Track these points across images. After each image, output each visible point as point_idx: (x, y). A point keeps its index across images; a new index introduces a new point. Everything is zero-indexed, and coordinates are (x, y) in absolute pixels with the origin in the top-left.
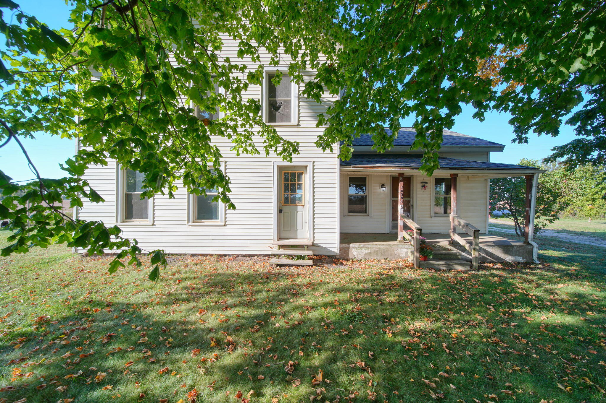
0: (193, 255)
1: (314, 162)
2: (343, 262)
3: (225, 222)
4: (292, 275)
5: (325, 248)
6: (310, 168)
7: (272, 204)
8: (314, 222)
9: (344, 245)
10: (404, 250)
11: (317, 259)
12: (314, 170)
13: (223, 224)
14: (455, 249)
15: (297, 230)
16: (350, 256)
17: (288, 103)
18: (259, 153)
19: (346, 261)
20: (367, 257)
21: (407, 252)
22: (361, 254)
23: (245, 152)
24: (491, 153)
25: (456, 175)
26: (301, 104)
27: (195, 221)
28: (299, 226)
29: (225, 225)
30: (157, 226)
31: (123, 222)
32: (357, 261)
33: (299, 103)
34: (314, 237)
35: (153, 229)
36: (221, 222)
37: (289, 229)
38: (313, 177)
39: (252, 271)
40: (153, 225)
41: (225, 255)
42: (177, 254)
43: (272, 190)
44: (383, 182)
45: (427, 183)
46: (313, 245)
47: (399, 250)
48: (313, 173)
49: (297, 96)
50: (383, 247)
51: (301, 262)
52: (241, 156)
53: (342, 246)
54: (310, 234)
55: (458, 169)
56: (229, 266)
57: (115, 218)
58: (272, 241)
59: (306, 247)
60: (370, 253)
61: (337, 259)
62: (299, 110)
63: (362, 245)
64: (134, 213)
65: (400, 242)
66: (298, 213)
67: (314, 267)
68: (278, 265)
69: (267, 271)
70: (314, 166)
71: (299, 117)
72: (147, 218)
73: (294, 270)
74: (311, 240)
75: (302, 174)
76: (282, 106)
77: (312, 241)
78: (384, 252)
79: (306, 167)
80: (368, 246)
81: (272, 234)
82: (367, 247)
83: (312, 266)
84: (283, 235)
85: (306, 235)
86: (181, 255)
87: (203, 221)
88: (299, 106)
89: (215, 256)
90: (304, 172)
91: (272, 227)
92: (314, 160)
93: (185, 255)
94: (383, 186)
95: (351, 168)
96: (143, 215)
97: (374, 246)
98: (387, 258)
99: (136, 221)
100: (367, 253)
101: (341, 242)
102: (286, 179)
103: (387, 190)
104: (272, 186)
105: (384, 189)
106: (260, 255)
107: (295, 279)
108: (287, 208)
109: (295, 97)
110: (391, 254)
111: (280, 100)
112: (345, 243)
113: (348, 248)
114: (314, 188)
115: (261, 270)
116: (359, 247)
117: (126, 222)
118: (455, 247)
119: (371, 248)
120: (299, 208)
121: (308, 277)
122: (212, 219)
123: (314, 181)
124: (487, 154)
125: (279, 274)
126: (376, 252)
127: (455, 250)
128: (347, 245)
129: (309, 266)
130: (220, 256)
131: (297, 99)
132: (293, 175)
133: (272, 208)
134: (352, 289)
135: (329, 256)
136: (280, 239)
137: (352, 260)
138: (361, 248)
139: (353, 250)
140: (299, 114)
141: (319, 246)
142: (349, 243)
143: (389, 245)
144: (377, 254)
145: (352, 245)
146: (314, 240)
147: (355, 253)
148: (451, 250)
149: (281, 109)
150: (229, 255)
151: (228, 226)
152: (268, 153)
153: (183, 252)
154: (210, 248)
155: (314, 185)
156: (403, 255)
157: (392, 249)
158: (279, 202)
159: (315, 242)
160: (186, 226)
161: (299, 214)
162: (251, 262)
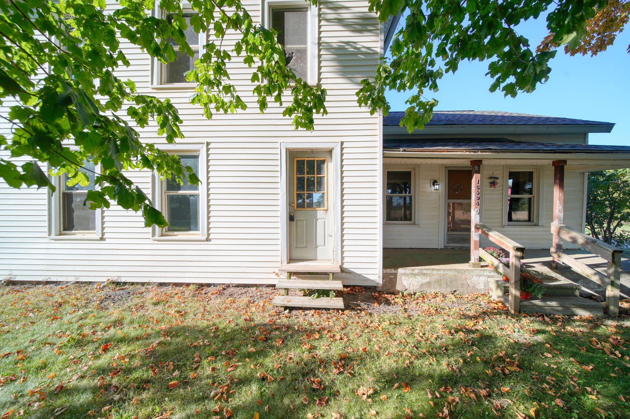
0: (161, 285)
1: (342, 143)
2: (388, 296)
3: (209, 235)
4: (309, 333)
5: (359, 275)
6: (337, 153)
7: (279, 208)
8: (342, 235)
9: (388, 271)
10: (482, 279)
11: (348, 293)
12: (342, 155)
13: (204, 238)
14: (563, 278)
15: (316, 247)
16: (398, 287)
17: (303, 52)
18: (244, 107)
19: (393, 297)
20: (425, 289)
21: (488, 282)
22: (415, 284)
23: (222, 111)
24: (590, 134)
25: (564, 162)
26: (322, 53)
27: (164, 233)
28: (320, 241)
29: (208, 240)
30: (107, 241)
31: (61, 235)
32: (410, 295)
33: (319, 50)
34: (342, 258)
35: (101, 245)
36: (203, 234)
37: (305, 245)
38: (342, 166)
39: (241, 322)
40: (102, 239)
41: (209, 285)
42: (138, 283)
43: (278, 185)
44: (435, 178)
45: (498, 178)
46: (343, 270)
47: (475, 278)
48: (342, 160)
49: (317, 41)
50: (450, 273)
51: (323, 302)
52: (214, 117)
53: (385, 271)
54: (337, 254)
55: (567, 153)
56: (208, 308)
57: (46, 229)
58: (279, 265)
59: (331, 275)
60: (429, 283)
61: (379, 292)
62: (320, 62)
63: (417, 269)
64: (75, 221)
65: (474, 265)
66: (318, 222)
67: (346, 312)
68: (286, 308)
69: (267, 320)
70: (342, 149)
71: (320, 74)
72: (95, 229)
73: (313, 319)
74: (338, 262)
75: (323, 162)
76: (294, 58)
77: (340, 264)
78: (451, 282)
79: (330, 152)
80: (425, 272)
81: (279, 253)
82: (424, 274)
83: (343, 310)
84: (295, 255)
85: (330, 256)
86: (143, 284)
87: (176, 233)
88: (319, 56)
89: (191, 287)
90: (328, 159)
91: (279, 242)
92: (343, 139)
93: (149, 284)
94: (435, 183)
95: (400, 152)
96: (88, 225)
97: (435, 272)
98: (455, 291)
99: (79, 234)
100: (425, 283)
101: (385, 266)
102: (300, 169)
103: (440, 188)
104: (278, 180)
105: (437, 187)
106: (261, 285)
107: (316, 344)
108: (300, 215)
109: (314, 43)
110: (462, 285)
111: (291, 49)
112: (391, 268)
113: (395, 275)
114: (342, 184)
115: (259, 319)
116: (411, 274)
117: (65, 234)
118: (563, 274)
119: (430, 275)
120: (320, 213)
121: (338, 337)
122: (190, 230)
123: (342, 172)
124: (585, 136)
125: (288, 327)
126: (439, 282)
127: (563, 281)
128: (393, 271)
129: (338, 310)
130: (201, 286)
131: (317, 46)
132: (311, 164)
133: (279, 214)
134: (431, 376)
135: (367, 288)
136: (291, 260)
137: (403, 293)
138: (415, 275)
139: (403, 278)
140: (320, 68)
141: (350, 273)
142: (396, 267)
143: (458, 271)
144: (440, 286)
145: (401, 271)
146: (342, 263)
147: (405, 283)
148: (556, 280)
149: (292, 62)
150: (214, 285)
151: (213, 242)
152: (263, 105)
153: (146, 280)
154: (186, 275)
155: (342, 178)
156: (481, 286)
157: (464, 277)
158: (290, 204)
159: (345, 266)
160: (150, 241)
161: (320, 223)
162: (245, 299)
